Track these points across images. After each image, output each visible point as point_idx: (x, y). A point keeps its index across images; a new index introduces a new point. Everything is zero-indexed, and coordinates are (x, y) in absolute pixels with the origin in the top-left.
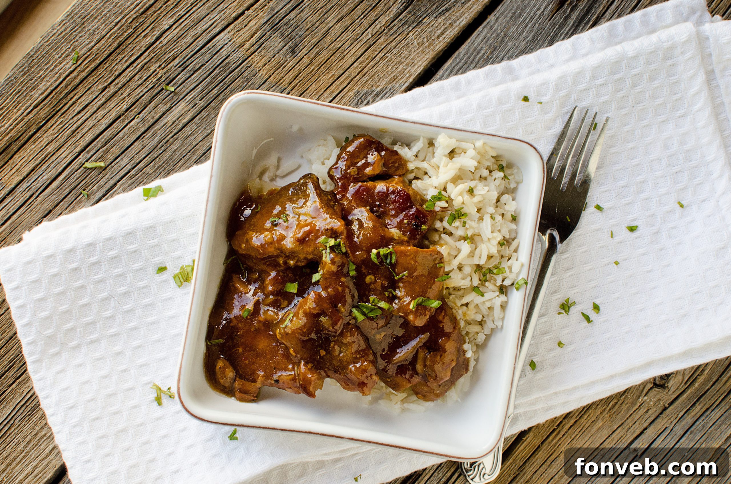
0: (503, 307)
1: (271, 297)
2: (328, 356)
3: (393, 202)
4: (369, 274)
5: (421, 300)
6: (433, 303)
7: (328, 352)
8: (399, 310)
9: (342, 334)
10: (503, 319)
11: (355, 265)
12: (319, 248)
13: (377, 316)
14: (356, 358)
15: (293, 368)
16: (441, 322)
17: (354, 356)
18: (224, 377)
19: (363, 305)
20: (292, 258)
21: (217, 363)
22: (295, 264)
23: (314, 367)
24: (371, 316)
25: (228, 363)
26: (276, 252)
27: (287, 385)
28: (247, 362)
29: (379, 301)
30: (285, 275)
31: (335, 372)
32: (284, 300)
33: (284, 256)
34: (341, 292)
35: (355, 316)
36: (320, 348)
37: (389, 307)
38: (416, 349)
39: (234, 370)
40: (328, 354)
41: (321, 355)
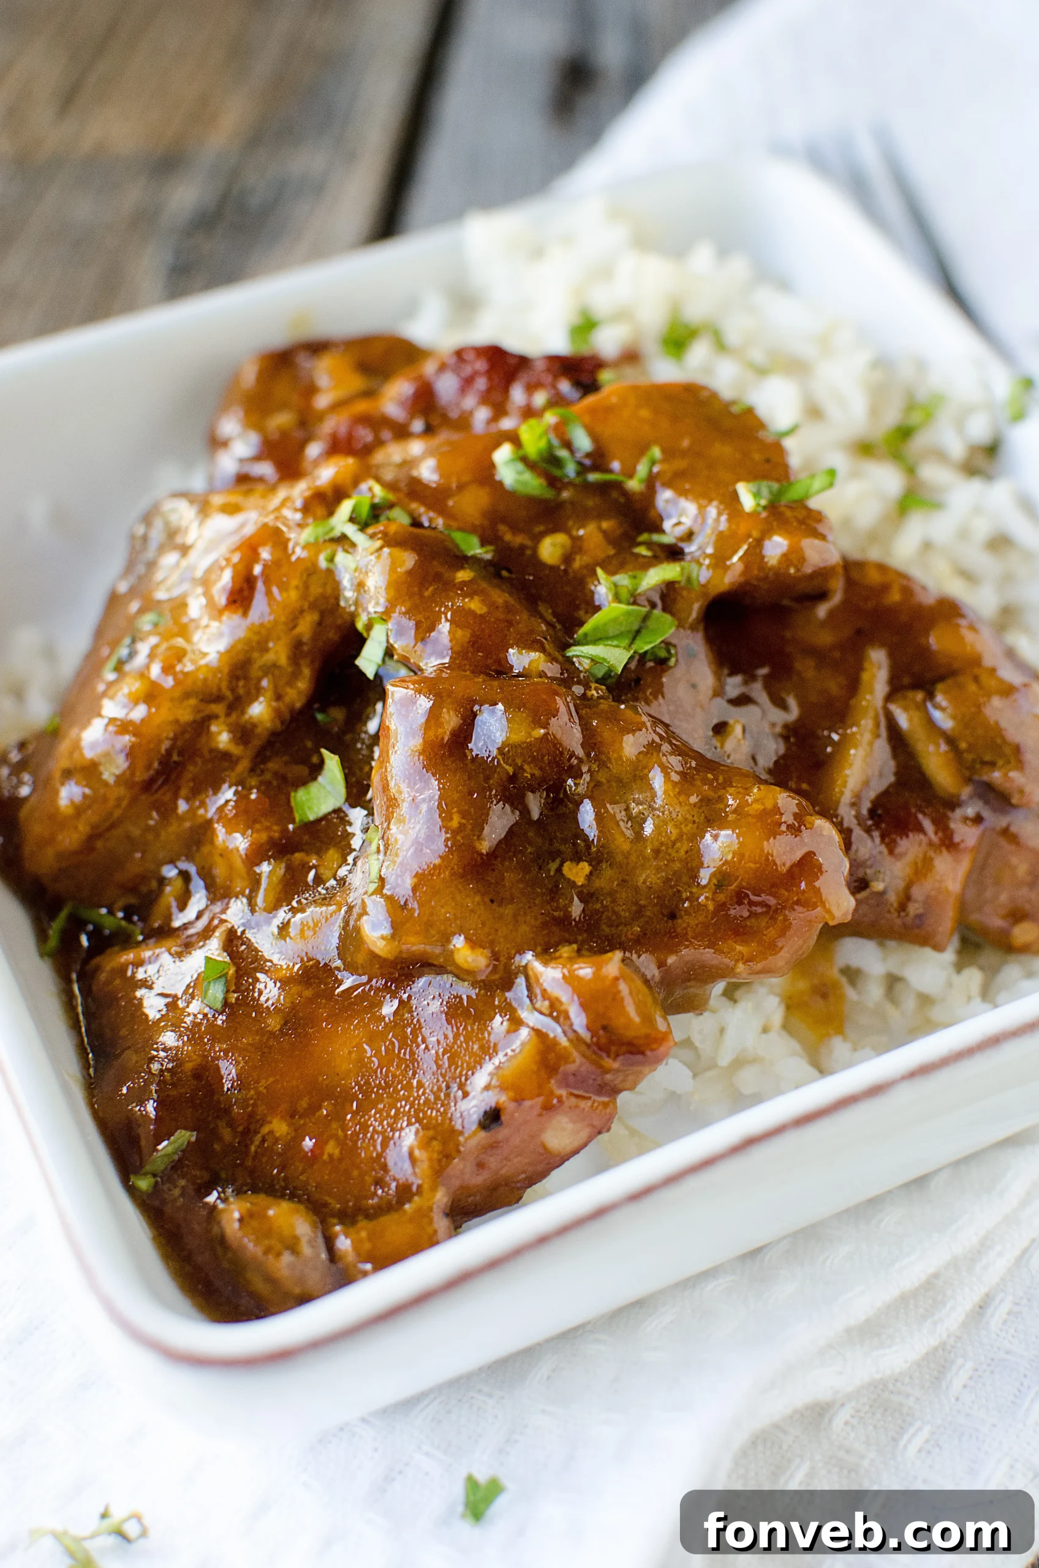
1: (266, 867)
3: (462, 392)
4: (538, 538)
5: (765, 494)
6: (809, 484)
7: (595, 858)
8: (720, 560)
9: (590, 740)
11: (472, 533)
13: (667, 644)
14: (705, 801)
15: (516, 1023)
17: (694, 799)
18: (278, 1246)
19: (596, 629)
20: (253, 691)
21: (219, 1223)
22: (274, 704)
23: (588, 950)
24: (646, 652)
25: (261, 1199)
26: (186, 715)
27: (539, 1095)
28: (332, 1148)
29: (635, 577)
30: (268, 776)
31: (673, 916)
32: (319, 853)
33: (219, 709)
34: (488, 613)
35: (592, 660)
36: (558, 861)
37: (682, 569)
38: (881, 712)
39: (302, 1207)
40: (600, 862)
41: (580, 884)
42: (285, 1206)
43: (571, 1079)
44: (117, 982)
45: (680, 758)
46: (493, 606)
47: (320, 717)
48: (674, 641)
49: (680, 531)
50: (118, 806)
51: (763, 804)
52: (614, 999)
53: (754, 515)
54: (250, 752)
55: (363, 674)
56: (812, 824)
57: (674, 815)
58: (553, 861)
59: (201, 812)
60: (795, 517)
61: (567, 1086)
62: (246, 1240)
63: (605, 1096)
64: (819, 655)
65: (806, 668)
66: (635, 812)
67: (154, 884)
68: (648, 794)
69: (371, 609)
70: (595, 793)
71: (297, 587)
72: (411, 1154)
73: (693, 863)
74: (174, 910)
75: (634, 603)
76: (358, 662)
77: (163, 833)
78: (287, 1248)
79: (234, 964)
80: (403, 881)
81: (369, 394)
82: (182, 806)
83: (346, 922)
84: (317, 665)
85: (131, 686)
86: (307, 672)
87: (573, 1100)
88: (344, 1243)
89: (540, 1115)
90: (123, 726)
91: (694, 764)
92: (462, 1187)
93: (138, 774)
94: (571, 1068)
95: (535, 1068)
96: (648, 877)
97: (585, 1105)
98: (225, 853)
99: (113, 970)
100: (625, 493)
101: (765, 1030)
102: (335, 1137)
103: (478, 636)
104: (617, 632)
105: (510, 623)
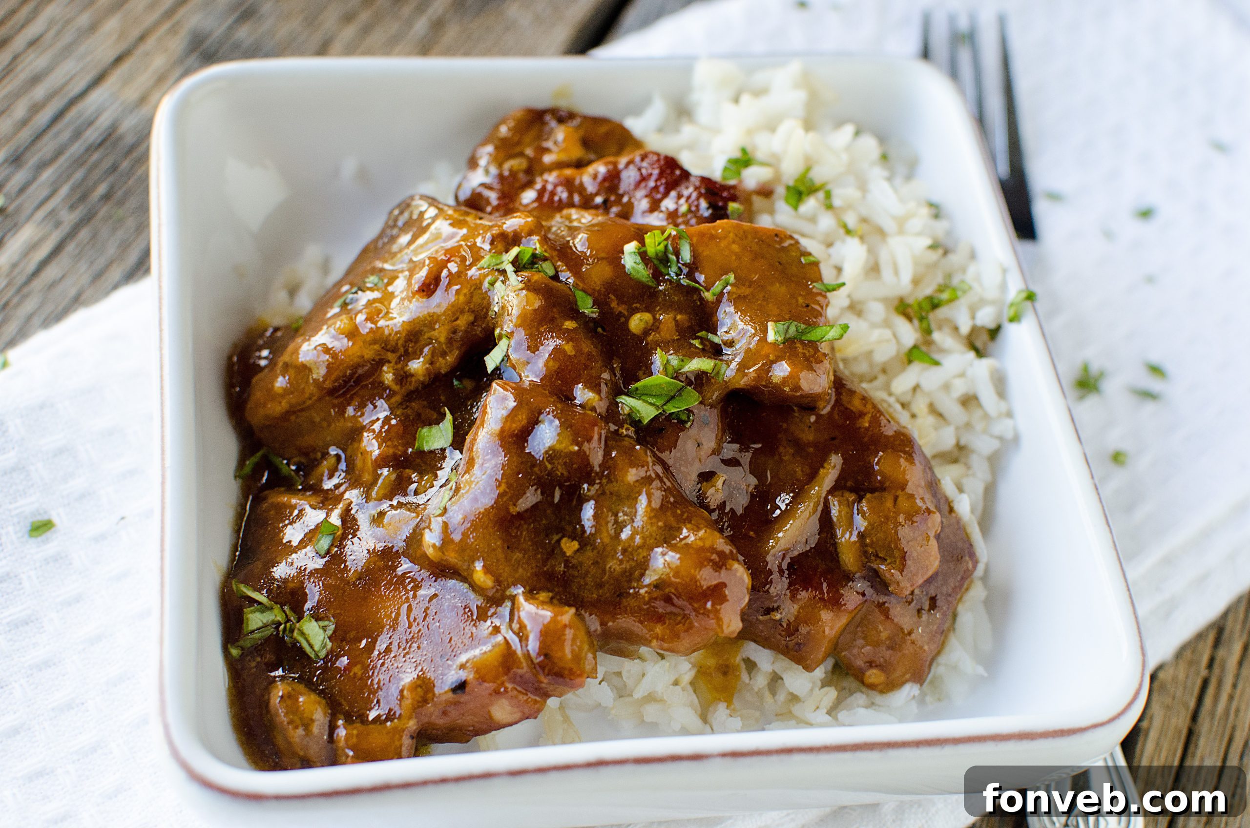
0: (1000, 384)
1: (385, 471)
2: (589, 553)
3: (638, 185)
4: (633, 311)
5: (792, 330)
6: (827, 332)
7: (585, 541)
8: (743, 366)
9: (607, 463)
10: (1009, 414)
11: (590, 295)
12: (481, 283)
13: (688, 410)
14: (668, 527)
16: (862, 415)
17: (661, 524)
18: (298, 722)
19: (645, 387)
20: (418, 353)
21: (269, 694)
22: (427, 366)
23: (558, 600)
24: (673, 413)
25: (301, 687)
26: (369, 354)
27: (494, 682)
28: (357, 670)
29: (682, 361)
30: (409, 411)
31: (620, 595)
32: (421, 474)
33: (391, 356)
34: (575, 356)
35: (631, 409)
36: (560, 535)
37: (715, 366)
38: (822, 500)
39: (324, 702)
40: (586, 545)
41: (568, 555)
42: (313, 697)
43: (518, 678)
44: (272, 512)
45: (664, 493)
46: (579, 351)
47: (456, 383)
48: (695, 411)
49: (726, 337)
50: (310, 399)
51: (704, 542)
52: (559, 638)
53: (775, 344)
54: (404, 391)
55: (486, 368)
56: (731, 566)
57: (645, 530)
58: (557, 534)
59: (360, 419)
60: (804, 354)
61: (514, 682)
62: (280, 711)
63: (538, 696)
64: (799, 446)
65: (787, 452)
66: (621, 519)
67: (319, 455)
68: (634, 510)
69: (505, 328)
70: (598, 499)
71: (465, 295)
72: (402, 691)
73: (644, 566)
74: (325, 478)
75: (676, 378)
76: (485, 358)
77: (333, 426)
78: (303, 725)
79: (343, 528)
80: (457, 515)
81: (580, 165)
82: (350, 411)
83: (417, 526)
84: (463, 349)
85: (342, 323)
86: (456, 353)
87: (515, 692)
88: (341, 732)
89: (490, 694)
90: (327, 350)
91: (672, 499)
92: (428, 723)
93: (327, 383)
94: (520, 671)
95: (496, 663)
96: (613, 565)
97: (523, 698)
98: (365, 453)
99: (272, 503)
100: (701, 299)
101: (676, 683)
102: (363, 663)
103: (563, 370)
104: (658, 393)
105: (586, 367)
